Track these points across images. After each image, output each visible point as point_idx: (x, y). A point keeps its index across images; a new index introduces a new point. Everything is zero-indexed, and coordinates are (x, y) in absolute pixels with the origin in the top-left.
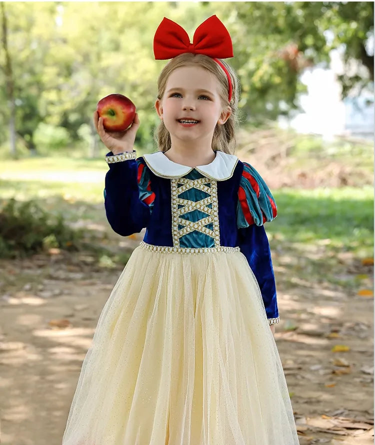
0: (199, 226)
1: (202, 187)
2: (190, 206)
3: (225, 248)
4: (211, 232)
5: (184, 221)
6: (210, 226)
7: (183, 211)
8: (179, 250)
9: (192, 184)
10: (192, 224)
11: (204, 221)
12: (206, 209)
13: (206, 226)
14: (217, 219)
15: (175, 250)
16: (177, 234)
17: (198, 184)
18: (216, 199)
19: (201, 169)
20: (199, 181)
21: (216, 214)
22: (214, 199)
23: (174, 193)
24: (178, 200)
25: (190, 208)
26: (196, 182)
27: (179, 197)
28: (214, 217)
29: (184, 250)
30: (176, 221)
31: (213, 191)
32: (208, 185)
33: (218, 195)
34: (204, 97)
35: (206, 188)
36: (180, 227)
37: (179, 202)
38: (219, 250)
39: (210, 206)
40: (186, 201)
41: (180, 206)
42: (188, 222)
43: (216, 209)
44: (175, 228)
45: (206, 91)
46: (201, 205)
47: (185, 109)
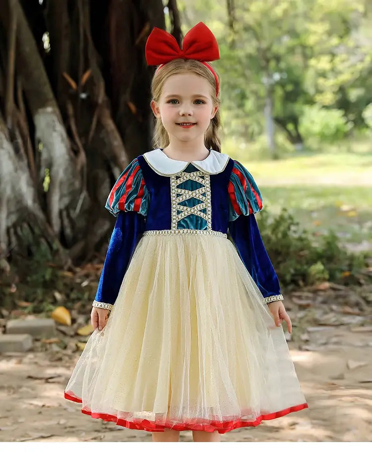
0: (196, 210)
1: (197, 179)
2: (187, 194)
3: (215, 232)
4: (205, 215)
5: (182, 207)
6: (204, 211)
7: (181, 199)
8: (177, 232)
9: (188, 176)
10: (189, 209)
11: (199, 207)
12: (201, 197)
13: (201, 211)
14: (210, 205)
15: (173, 232)
16: (175, 218)
17: (194, 176)
18: (209, 189)
19: (197, 163)
20: (195, 173)
21: (209, 201)
22: (207, 189)
23: (173, 184)
24: (176, 189)
25: (187, 196)
26: (192, 175)
27: (178, 187)
28: (207, 203)
29: (181, 231)
30: (175, 207)
31: (207, 182)
32: (203, 177)
33: (211, 186)
34: (198, 101)
35: (201, 180)
36: (179, 212)
37: (177, 192)
38: (211, 233)
39: (204, 194)
40: (183, 191)
41: (178, 195)
42: (185, 208)
43: (209, 197)
44: (174, 214)
45: (200, 96)
46: (197, 194)
47: (183, 115)
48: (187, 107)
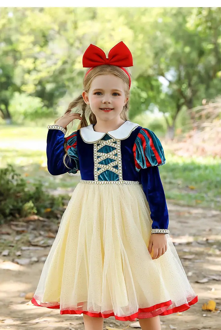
0: (110, 167)
1: (111, 144)
2: (104, 156)
4: (117, 170)
5: (100, 165)
6: (116, 167)
7: (100, 159)
8: (98, 183)
9: (105, 143)
10: (105, 166)
11: (112, 164)
12: (113, 157)
13: (113, 167)
14: (120, 162)
15: (95, 182)
16: (96, 173)
17: (109, 143)
18: (120, 151)
20: (110, 141)
21: (120, 159)
22: (118, 151)
23: (95, 150)
24: (97, 153)
25: (104, 158)
26: (107, 142)
28: (119, 161)
29: (100, 183)
30: (96, 165)
31: (118, 146)
32: (115, 142)
34: (115, 94)
35: (114, 144)
36: (98, 169)
37: (98, 155)
38: (122, 182)
39: (116, 155)
40: (101, 154)
41: (98, 157)
42: (103, 166)
43: (120, 156)
44: (95, 170)
45: (117, 90)
46: (111, 155)
47: (105, 103)
48: (107, 98)
